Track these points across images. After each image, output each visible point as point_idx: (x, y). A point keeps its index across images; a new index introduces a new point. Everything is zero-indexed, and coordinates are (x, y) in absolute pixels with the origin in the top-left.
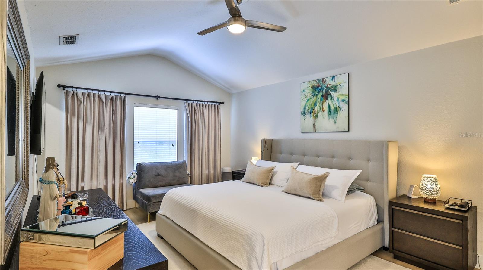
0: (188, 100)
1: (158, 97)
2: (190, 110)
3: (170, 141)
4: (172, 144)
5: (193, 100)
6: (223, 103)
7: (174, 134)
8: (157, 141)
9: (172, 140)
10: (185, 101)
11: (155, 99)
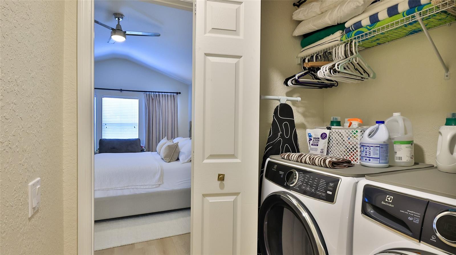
0: (146, 92)
1: (121, 90)
2: (148, 99)
3: (133, 124)
4: (134, 127)
5: (151, 92)
6: (180, 93)
7: (135, 118)
8: (121, 124)
9: (134, 123)
10: (144, 93)
11: (119, 91)
